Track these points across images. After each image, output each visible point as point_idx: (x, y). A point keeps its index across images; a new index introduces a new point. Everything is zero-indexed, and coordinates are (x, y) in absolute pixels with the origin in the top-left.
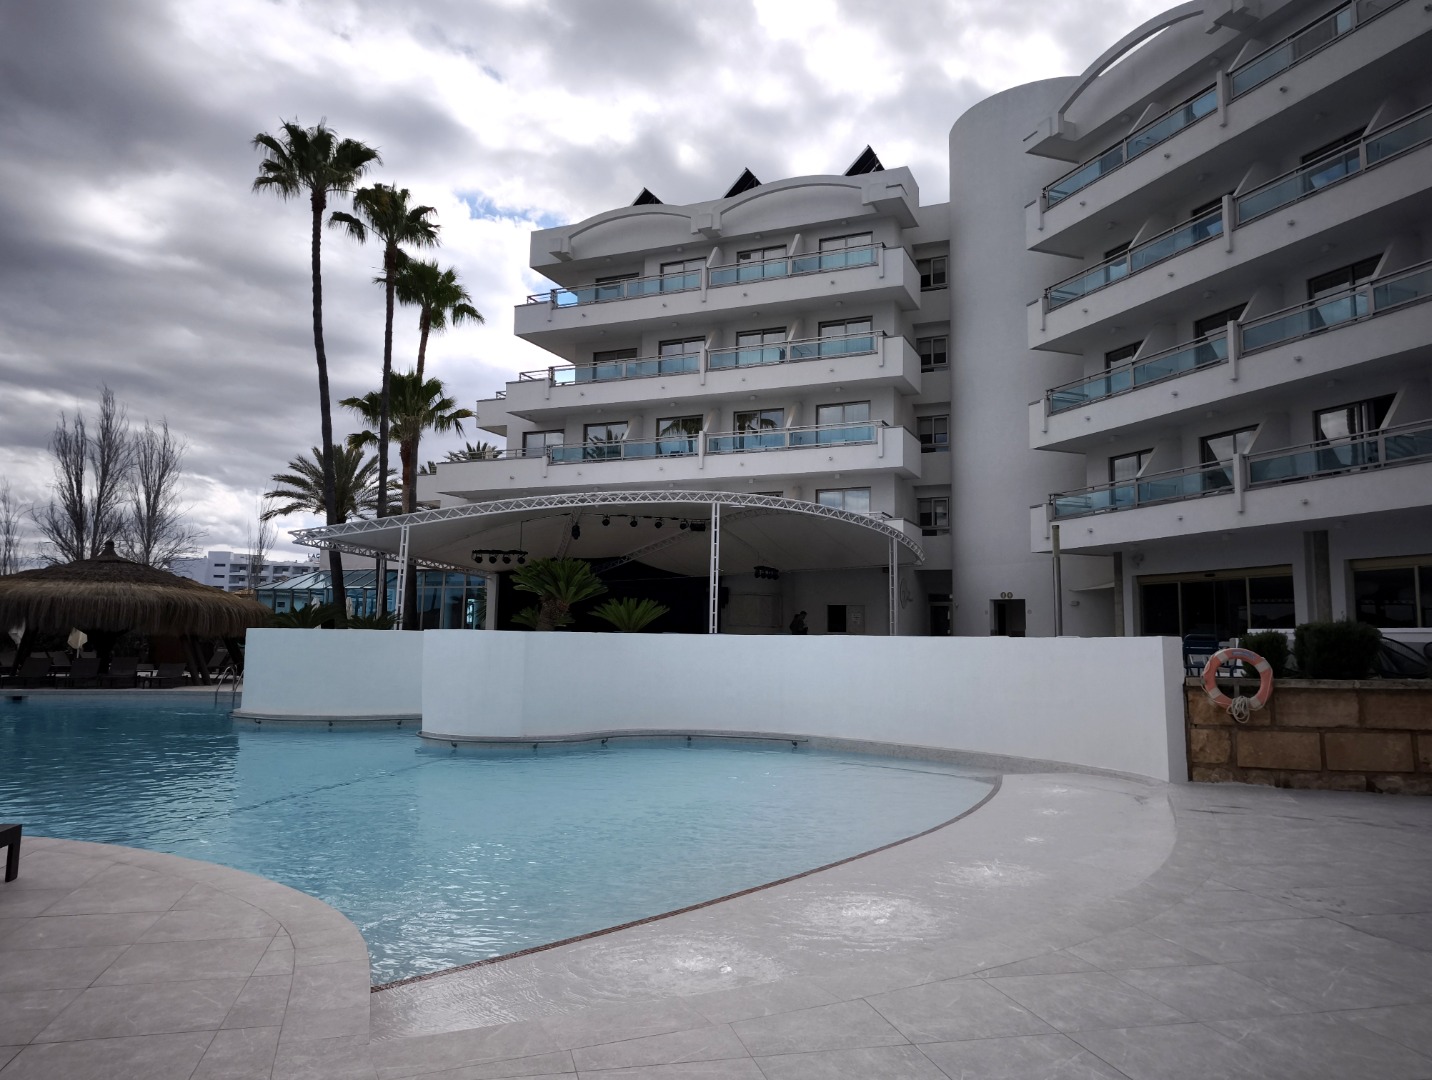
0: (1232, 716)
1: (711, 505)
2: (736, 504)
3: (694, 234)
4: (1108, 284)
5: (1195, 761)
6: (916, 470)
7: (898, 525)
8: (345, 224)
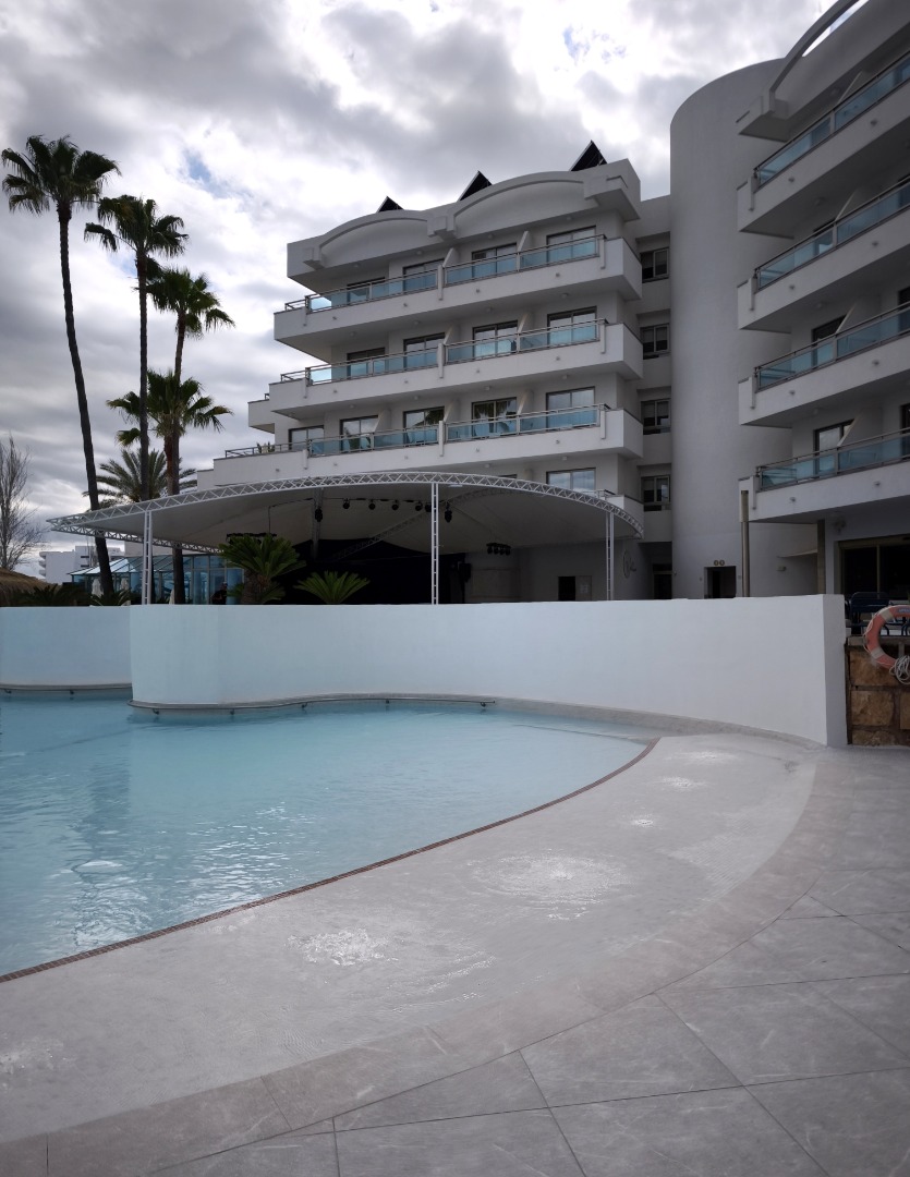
0: (895, 677)
1: (430, 485)
2: (454, 484)
3: (431, 236)
4: (817, 257)
5: (856, 723)
6: (637, 449)
7: (619, 502)
8: (98, 236)
